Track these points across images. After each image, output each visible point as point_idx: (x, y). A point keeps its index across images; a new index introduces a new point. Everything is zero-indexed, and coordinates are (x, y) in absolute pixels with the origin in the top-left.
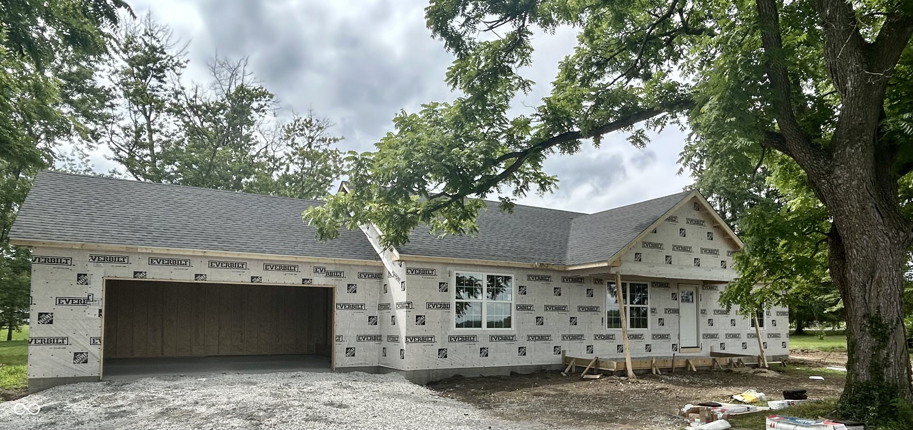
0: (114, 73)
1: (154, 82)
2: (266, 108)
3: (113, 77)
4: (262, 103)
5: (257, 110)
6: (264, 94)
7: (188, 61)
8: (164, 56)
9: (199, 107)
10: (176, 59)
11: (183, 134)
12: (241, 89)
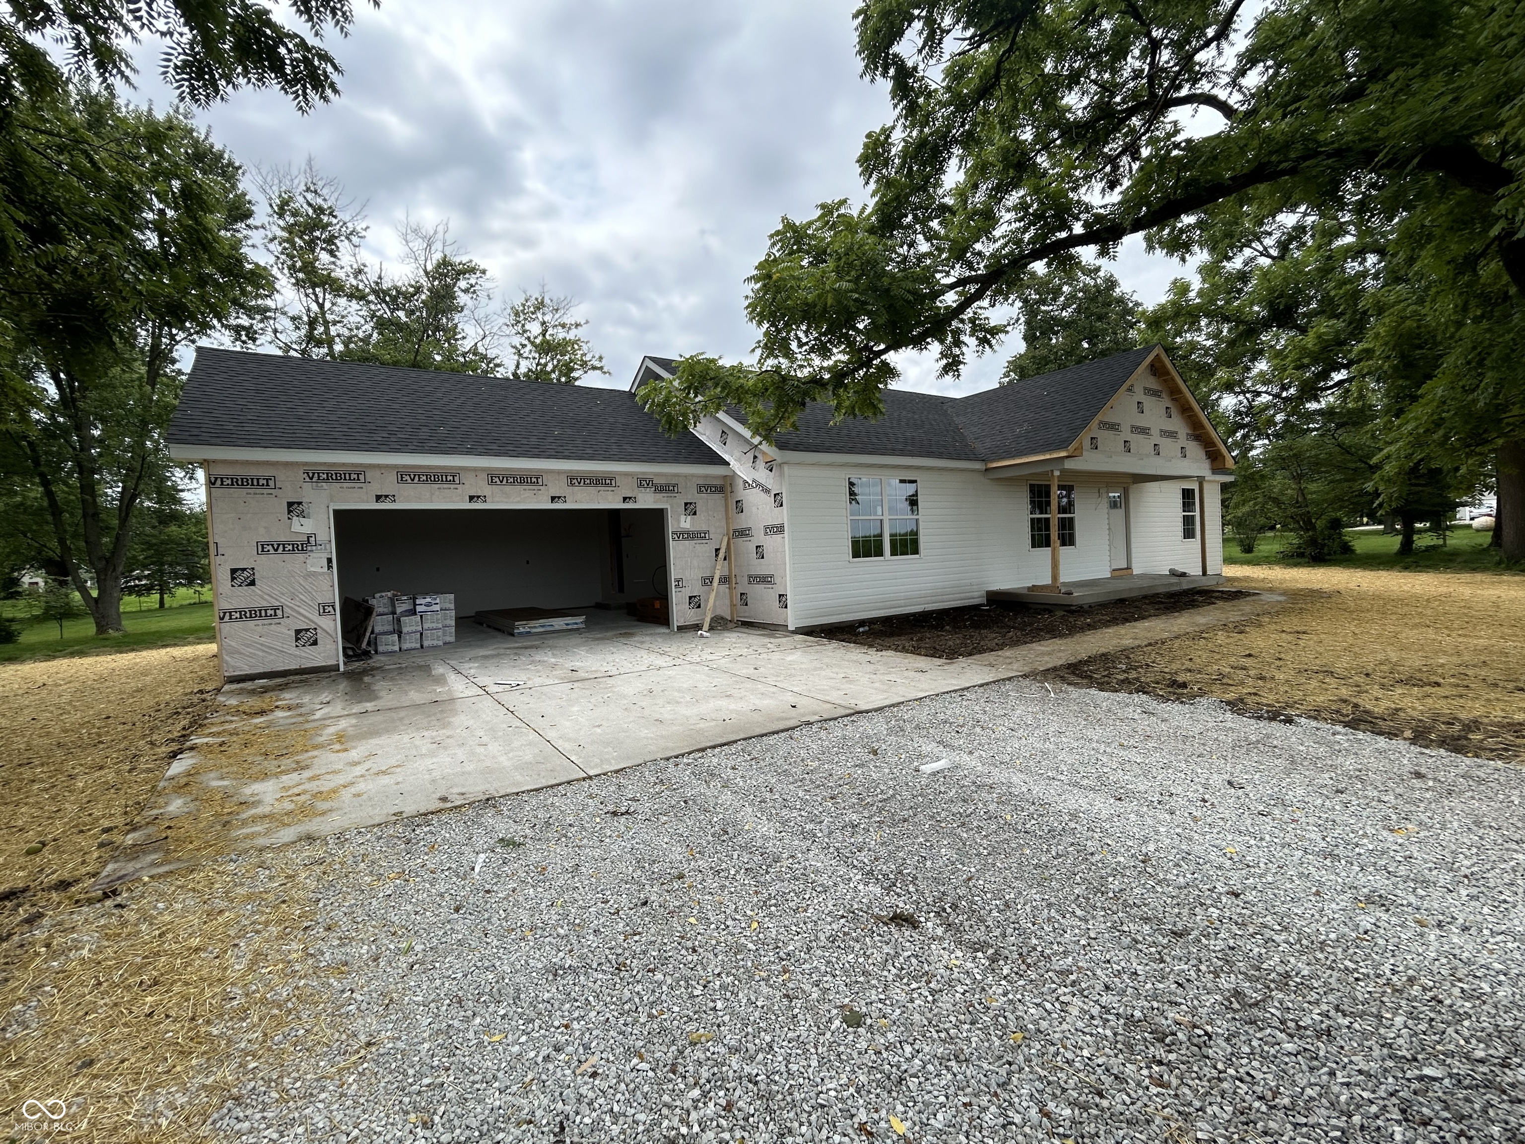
0: (272, 240)
1: (324, 257)
2: (477, 287)
3: (272, 246)
4: (473, 281)
5: (466, 291)
6: (473, 270)
7: (367, 228)
8: (334, 221)
9: (386, 293)
10: (350, 225)
11: (368, 327)
12: (445, 263)
